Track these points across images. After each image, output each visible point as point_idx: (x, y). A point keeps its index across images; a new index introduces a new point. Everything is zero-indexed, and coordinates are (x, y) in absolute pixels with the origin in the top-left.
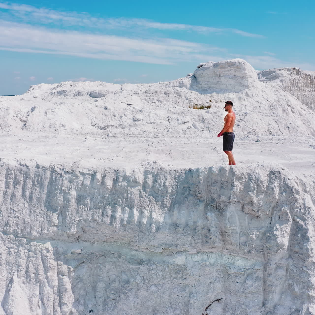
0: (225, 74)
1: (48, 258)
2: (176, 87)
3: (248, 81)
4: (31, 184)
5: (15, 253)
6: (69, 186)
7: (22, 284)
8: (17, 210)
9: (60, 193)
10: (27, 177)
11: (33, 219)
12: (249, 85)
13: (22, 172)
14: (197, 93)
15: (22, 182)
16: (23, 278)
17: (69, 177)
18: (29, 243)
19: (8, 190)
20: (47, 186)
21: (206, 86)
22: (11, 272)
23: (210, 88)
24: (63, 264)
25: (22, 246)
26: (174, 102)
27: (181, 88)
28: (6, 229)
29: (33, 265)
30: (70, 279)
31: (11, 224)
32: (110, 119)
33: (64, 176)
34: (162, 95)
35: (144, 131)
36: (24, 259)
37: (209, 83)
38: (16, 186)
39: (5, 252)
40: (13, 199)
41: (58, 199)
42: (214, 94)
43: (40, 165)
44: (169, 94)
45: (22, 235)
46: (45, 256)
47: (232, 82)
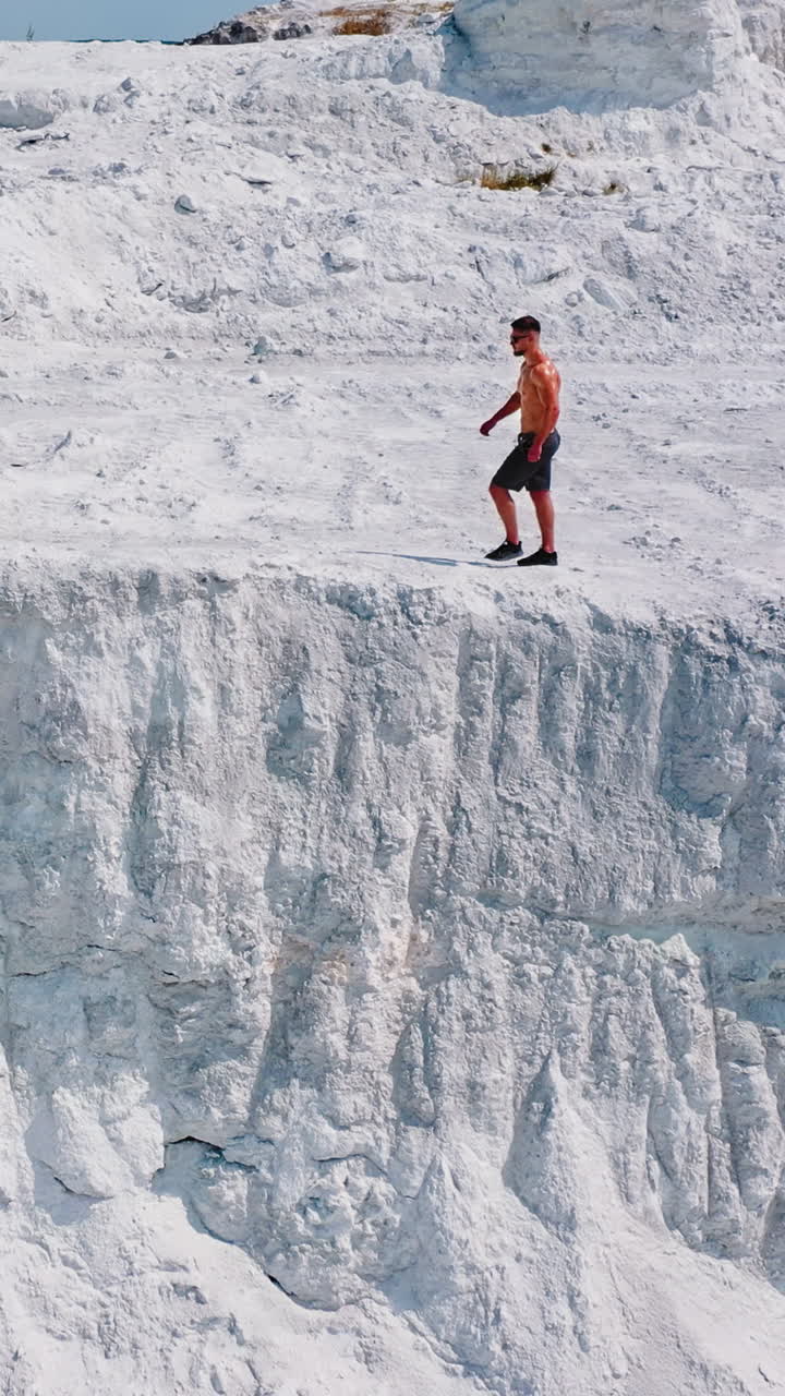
0: (612, 22)
1: (688, 997)
2: (377, 76)
3: (713, 53)
4: (579, 699)
5: (542, 978)
6: (775, 713)
7: (582, 1100)
8: (533, 807)
9: (733, 741)
10: (557, 671)
11: (613, 843)
12: (715, 71)
13: (536, 649)
14: (478, 107)
15: (535, 691)
16: (583, 1077)
17: (773, 675)
18: (601, 939)
19: (477, 720)
20: (659, 706)
21: (516, 74)
22: (534, 1054)
23: (536, 84)
24: (739, 1017)
25: (574, 952)
26: (383, 151)
27: (400, 82)
28: (499, 885)
29: (623, 1027)
30: (770, 1076)
31: (521, 864)
32: (219, 258)
33: (749, 670)
34: (321, 119)
35: (403, 323)
36: (583, 1003)
37: (537, 62)
38: (514, 708)
39: (500, 977)
40: (507, 758)
41: (726, 763)
42: (561, 114)
43: (614, 618)
44: (351, 110)
45: (571, 910)
46: (673, 992)
47: (641, 57)
